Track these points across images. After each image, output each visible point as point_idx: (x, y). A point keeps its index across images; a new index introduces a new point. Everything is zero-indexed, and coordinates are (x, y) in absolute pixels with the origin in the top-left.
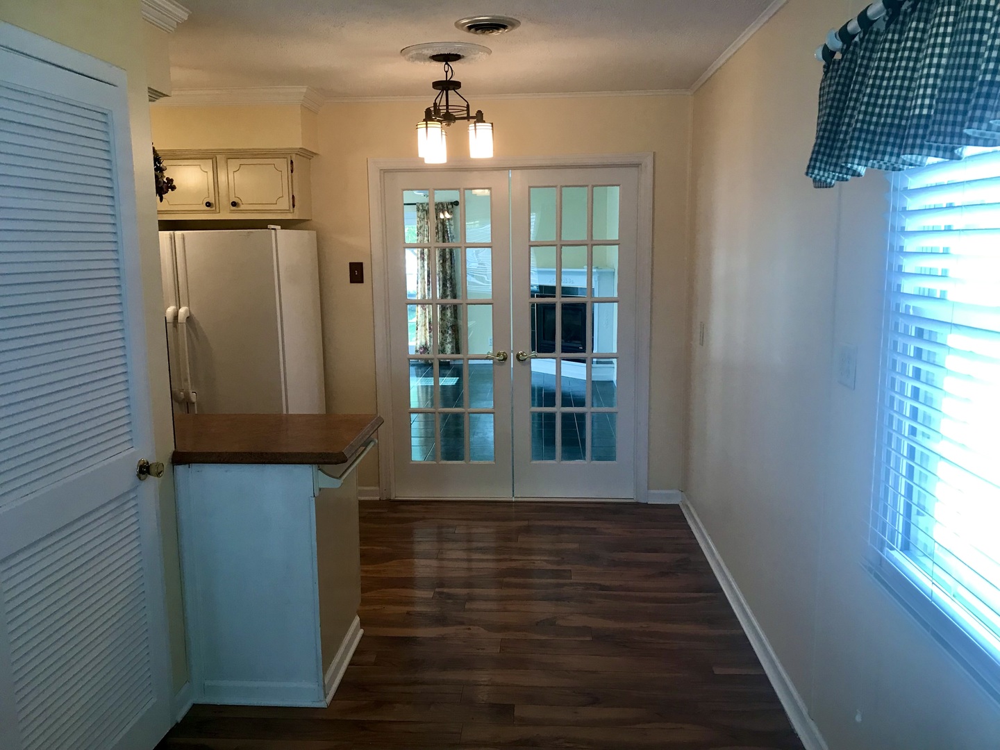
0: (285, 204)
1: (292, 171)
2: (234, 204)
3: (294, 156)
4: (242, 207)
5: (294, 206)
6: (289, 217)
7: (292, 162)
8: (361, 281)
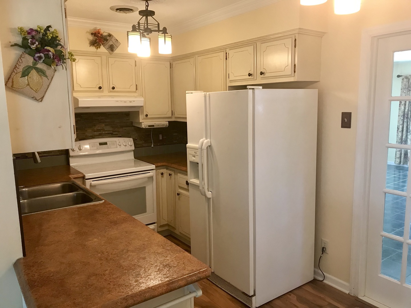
0: (289, 70)
1: (295, 47)
2: (262, 73)
3: (297, 35)
4: (267, 75)
5: (295, 72)
6: (292, 79)
7: (295, 40)
8: (349, 127)
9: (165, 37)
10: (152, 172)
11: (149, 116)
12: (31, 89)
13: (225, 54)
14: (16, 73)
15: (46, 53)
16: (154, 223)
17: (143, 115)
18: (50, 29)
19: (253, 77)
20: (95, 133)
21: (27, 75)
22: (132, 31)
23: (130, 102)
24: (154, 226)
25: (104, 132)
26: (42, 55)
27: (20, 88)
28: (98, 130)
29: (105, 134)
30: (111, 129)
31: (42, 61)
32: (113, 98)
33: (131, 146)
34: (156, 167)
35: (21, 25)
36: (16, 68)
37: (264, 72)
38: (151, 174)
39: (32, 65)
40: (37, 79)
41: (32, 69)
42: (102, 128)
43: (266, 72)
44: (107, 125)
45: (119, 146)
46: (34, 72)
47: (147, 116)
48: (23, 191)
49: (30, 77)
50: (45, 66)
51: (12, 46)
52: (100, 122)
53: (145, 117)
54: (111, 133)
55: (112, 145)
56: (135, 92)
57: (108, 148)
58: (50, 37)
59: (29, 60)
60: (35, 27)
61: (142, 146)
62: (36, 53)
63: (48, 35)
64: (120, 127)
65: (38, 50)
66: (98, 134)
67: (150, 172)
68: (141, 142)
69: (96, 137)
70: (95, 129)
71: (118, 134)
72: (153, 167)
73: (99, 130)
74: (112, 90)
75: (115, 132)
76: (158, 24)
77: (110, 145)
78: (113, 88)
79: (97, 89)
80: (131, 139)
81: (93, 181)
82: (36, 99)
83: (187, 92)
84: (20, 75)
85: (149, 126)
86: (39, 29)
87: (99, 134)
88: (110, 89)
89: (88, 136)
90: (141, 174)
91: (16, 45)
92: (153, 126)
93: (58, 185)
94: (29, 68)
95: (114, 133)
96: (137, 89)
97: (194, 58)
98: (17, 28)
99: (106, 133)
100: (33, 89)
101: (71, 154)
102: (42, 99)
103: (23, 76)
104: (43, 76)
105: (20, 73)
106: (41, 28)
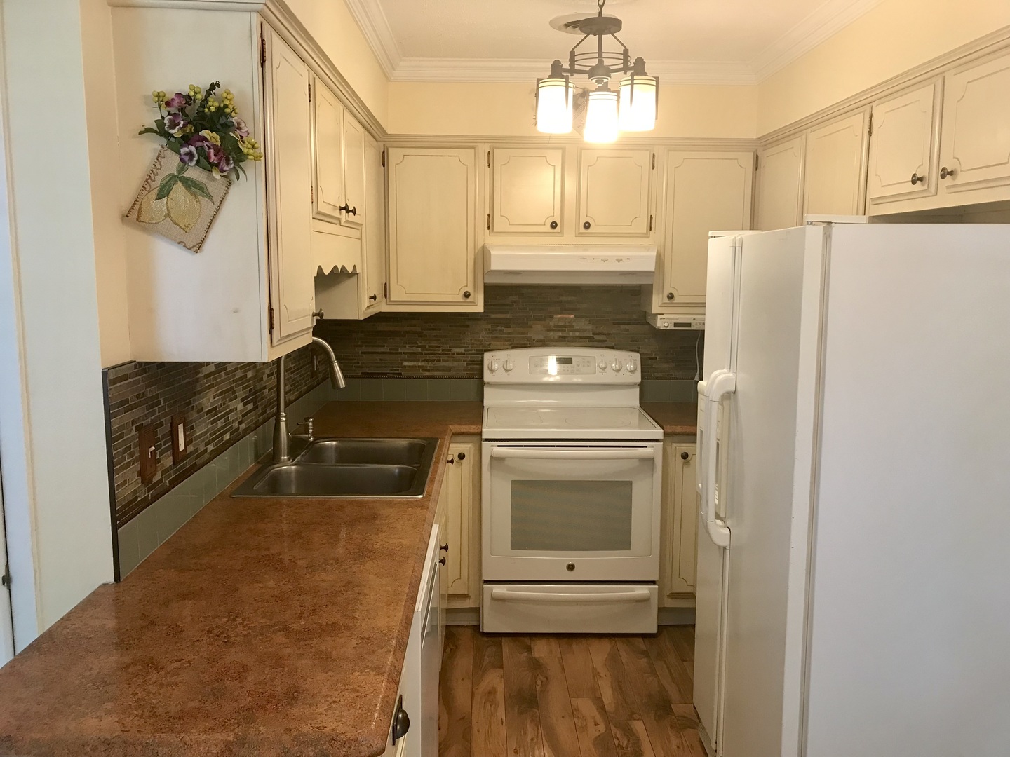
2: (945, 173)
9: (632, 85)
10: (653, 447)
11: (677, 299)
12: (174, 225)
13: (867, 120)
14: (149, 191)
15: (199, 144)
16: (653, 583)
17: (661, 296)
18: (217, 90)
19: (926, 187)
20: (551, 333)
21: (167, 195)
22: (550, 77)
23: (619, 261)
24: (650, 589)
25: (571, 334)
26: (192, 148)
27: (153, 222)
28: (558, 328)
29: (573, 337)
30: (590, 327)
31: (194, 162)
32: (587, 250)
33: (632, 372)
34: (665, 434)
35: (159, 89)
36: (149, 181)
37: (955, 169)
38: (648, 450)
39: (176, 173)
40: (186, 202)
41: (176, 181)
42: (567, 324)
43: (959, 169)
44: (582, 317)
45: (601, 371)
46: (179, 188)
47: (671, 297)
48: (326, 448)
49: (172, 199)
50: (201, 173)
51: (141, 133)
52: (565, 310)
53: (667, 301)
54: (588, 337)
55: (584, 366)
56: (646, 235)
57: (573, 373)
58: (213, 109)
59: (172, 162)
60: (186, 90)
61: (668, 375)
62: (182, 146)
63: (210, 104)
64: (614, 324)
65: (186, 140)
66: (556, 337)
67: (646, 447)
68: (665, 366)
69: (552, 343)
70: (552, 324)
71: (606, 341)
72: (658, 432)
73: (561, 326)
74: (583, 230)
75: (598, 334)
76: (626, 52)
77: (578, 366)
78: (587, 226)
79: (548, 228)
80: (637, 356)
81: (498, 446)
82: (185, 246)
83: (710, 233)
84: (154, 194)
85: (676, 325)
86: (192, 94)
87: (560, 337)
88: (579, 228)
89: (534, 340)
90: (621, 448)
91: (149, 130)
92: (689, 325)
93: (404, 442)
94: (171, 179)
95: (597, 337)
96: (651, 229)
97: (804, 136)
98: (151, 94)
99: (577, 337)
100: (178, 225)
101: (488, 377)
102: (198, 247)
103: (160, 197)
104: (201, 195)
105: (156, 191)
106: (197, 90)
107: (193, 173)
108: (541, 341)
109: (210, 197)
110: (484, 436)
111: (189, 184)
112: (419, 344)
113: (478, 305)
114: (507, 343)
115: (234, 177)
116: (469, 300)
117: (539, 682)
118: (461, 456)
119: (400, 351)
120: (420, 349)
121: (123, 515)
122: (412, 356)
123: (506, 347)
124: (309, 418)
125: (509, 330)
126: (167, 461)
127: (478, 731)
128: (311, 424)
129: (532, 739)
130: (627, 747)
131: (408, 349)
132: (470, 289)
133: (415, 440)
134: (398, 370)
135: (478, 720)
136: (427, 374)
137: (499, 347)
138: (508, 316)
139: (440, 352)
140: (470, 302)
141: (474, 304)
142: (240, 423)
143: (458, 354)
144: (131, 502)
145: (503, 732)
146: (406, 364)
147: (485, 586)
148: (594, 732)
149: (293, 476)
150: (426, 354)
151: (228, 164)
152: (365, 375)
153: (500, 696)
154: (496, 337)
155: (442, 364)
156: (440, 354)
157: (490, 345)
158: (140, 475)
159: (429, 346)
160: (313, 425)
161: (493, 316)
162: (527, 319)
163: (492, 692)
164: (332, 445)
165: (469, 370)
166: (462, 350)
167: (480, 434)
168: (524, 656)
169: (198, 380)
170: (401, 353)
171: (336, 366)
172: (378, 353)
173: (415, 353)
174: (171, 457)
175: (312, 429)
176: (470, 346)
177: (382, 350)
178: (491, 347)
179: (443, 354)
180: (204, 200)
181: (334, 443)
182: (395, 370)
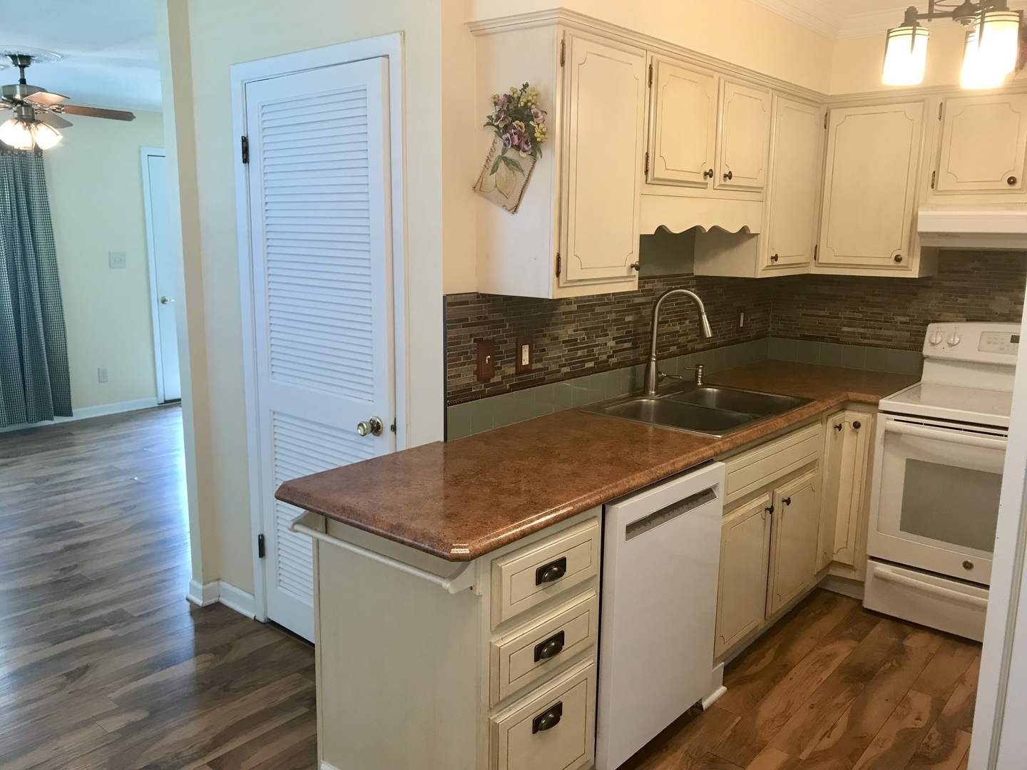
12: (500, 193)
14: (488, 169)
18: (526, 89)
21: (496, 171)
26: (508, 135)
27: (488, 191)
31: (510, 145)
36: (488, 161)
39: (501, 155)
40: (507, 176)
41: (501, 161)
46: (502, 165)
49: (498, 173)
50: (515, 153)
51: (484, 126)
58: (523, 104)
59: (499, 146)
62: (504, 133)
63: (522, 100)
65: (505, 129)
79: (1004, 185)
81: (895, 420)
82: (507, 209)
84: (490, 170)
86: (513, 94)
91: (489, 124)
94: (498, 159)
100: (502, 193)
101: (927, 350)
102: (515, 209)
103: (492, 173)
104: (516, 170)
105: (491, 168)
106: (515, 91)
107: (511, 154)
108: (1004, 315)
109: (522, 171)
110: (881, 407)
111: (509, 162)
112: (861, 310)
113: (913, 271)
114: (961, 315)
115: (538, 155)
116: (901, 264)
117: (888, 665)
118: (857, 425)
119: (840, 316)
120: (861, 315)
121: (454, 398)
122: (851, 322)
123: (959, 319)
124: (699, 365)
125: (964, 300)
126: (511, 370)
127: (791, 679)
128: (700, 370)
129: (837, 704)
130: (933, 749)
131: (848, 314)
132: (903, 254)
133: (790, 398)
134: (836, 335)
135: (798, 672)
136: (866, 341)
137: (947, 319)
138: (966, 284)
139: (883, 319)
140: (903, 267)
141: (906, 268)
142: (609, 357)
143: (902, 323)
144: (464, 391)
145: (813, 689)
146: (845, 329)
147: (869, 561)
148: (909, 722)
149: (653, 408)
150: (866, 320)
151: (528, 146)
152: (804, 337)
153: (835, 663)
154: (949, 308)
155: (883, 332)
156: (881, 321)
157: (939, 315)
158: (477, 374)
159: (871, 313)
160: (702, 372)
161: (947, 284)
162: (989, 290)
163: (831, 656)
164: (714, 391)
165: (913, 342)
166: (906, 319)
167: (877, 404)
168: (893, 640)
169: (553, 315)
170: (840, 318)
171: (705, 317)
172: (819, 316)
173: (854, 319)
174: (515, 368)
175: (702, 375)
176: (916, 316)
177: (822, 313)
178: (942, 318)
179: (885, 322)
180: (519, 174)
181: (715, 390)
182: (834, 335)
